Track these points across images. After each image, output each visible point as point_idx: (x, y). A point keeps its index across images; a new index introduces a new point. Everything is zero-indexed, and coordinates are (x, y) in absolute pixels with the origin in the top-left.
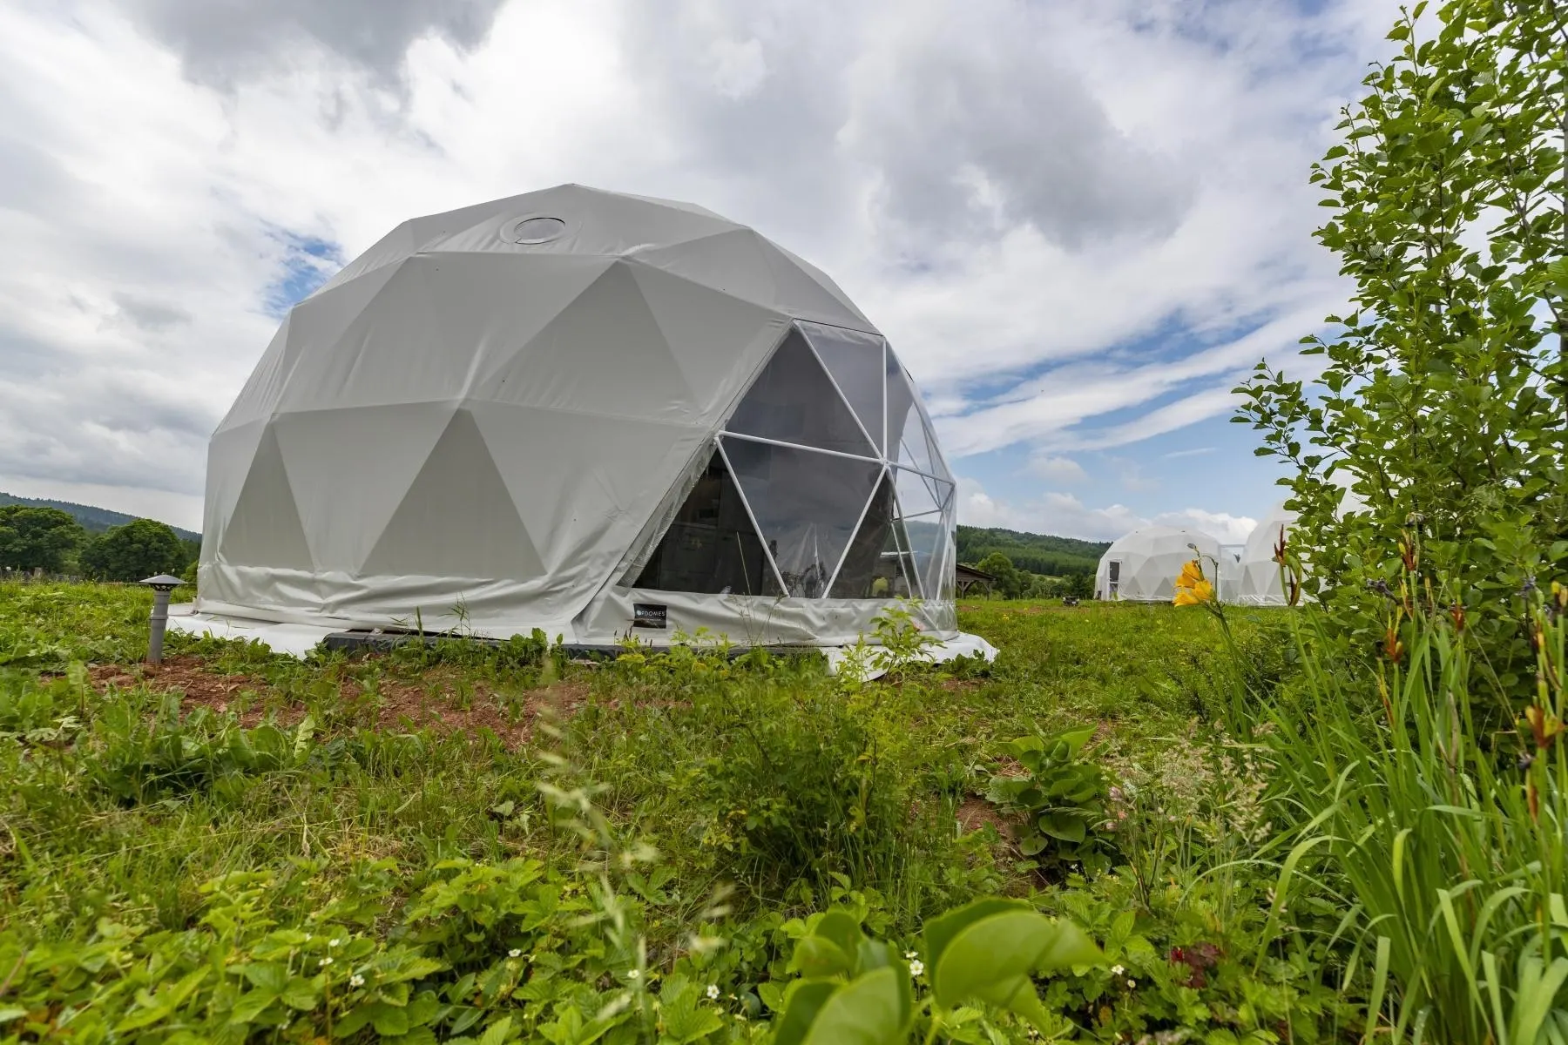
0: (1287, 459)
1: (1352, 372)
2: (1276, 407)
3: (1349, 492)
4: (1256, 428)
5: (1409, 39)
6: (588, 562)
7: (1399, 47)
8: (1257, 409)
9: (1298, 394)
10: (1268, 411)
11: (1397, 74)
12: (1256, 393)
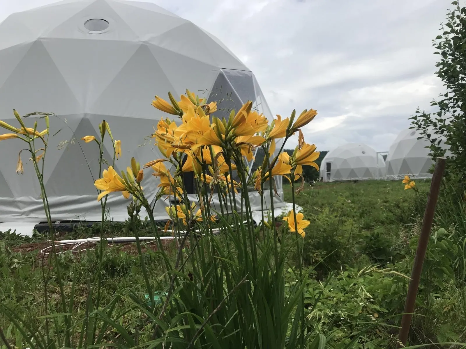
0: (427, 139)
1: (446, 111)
2: (423, 123)
3: (447, 150)
4: (417, 130)
5: (458, 5)
6: (149, 184)
7: (455, 7)
8: (416, 123)
9: (429, 117)
10: (420, 124)
11: (455, 15)
12: (415, 118)
